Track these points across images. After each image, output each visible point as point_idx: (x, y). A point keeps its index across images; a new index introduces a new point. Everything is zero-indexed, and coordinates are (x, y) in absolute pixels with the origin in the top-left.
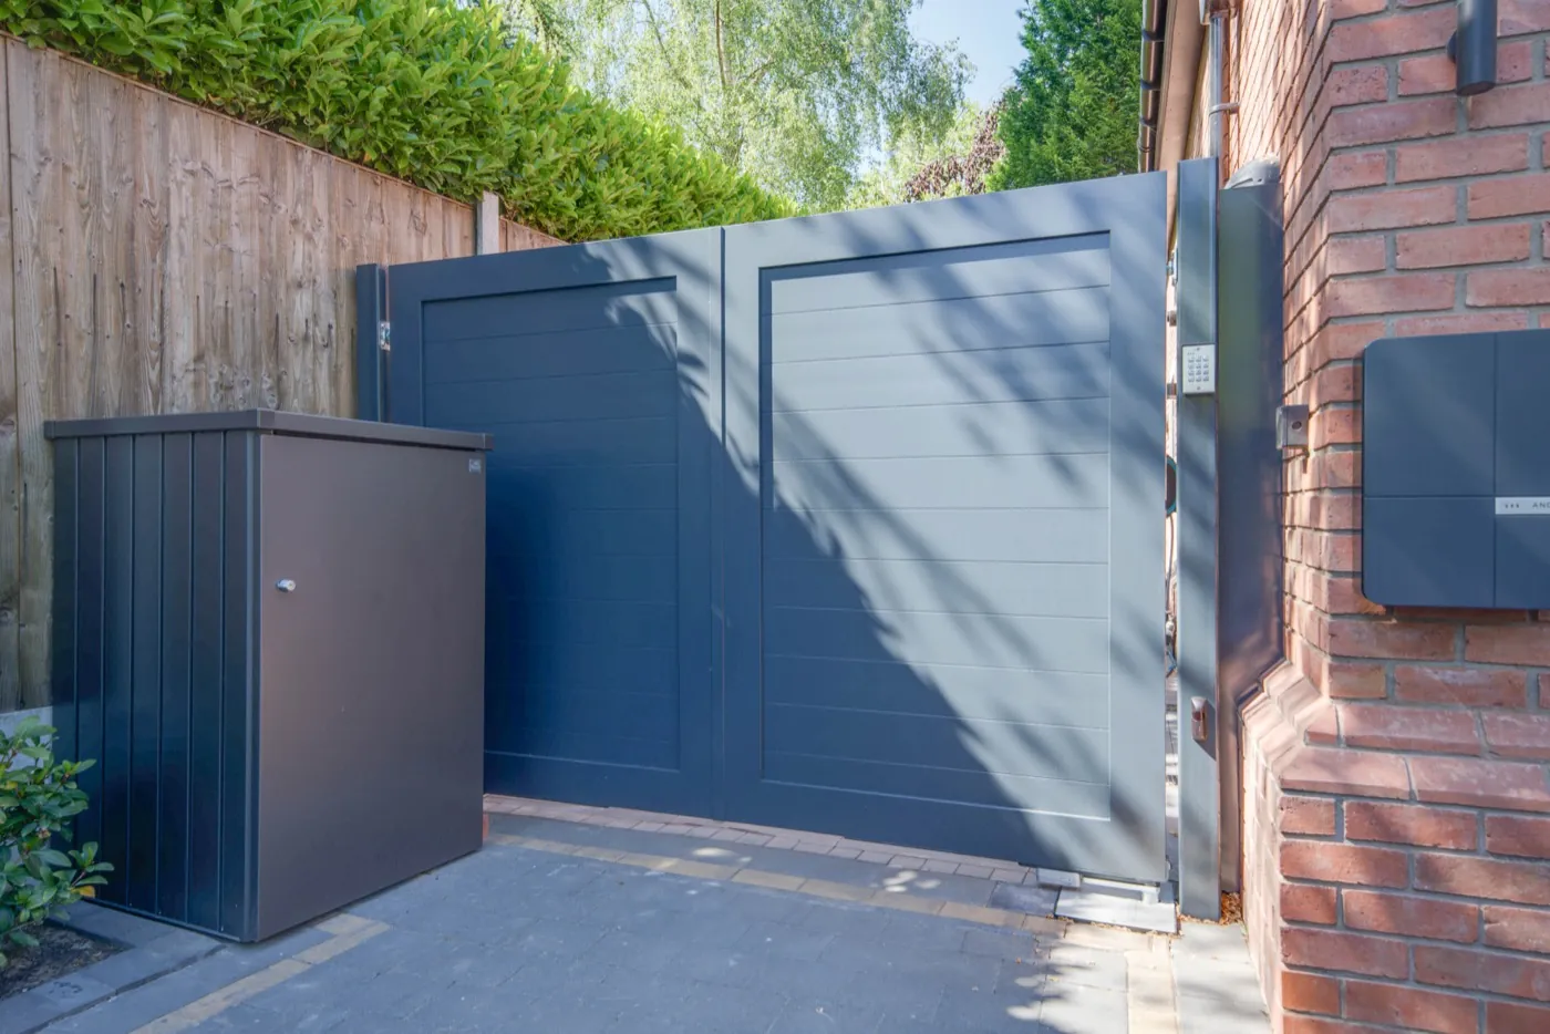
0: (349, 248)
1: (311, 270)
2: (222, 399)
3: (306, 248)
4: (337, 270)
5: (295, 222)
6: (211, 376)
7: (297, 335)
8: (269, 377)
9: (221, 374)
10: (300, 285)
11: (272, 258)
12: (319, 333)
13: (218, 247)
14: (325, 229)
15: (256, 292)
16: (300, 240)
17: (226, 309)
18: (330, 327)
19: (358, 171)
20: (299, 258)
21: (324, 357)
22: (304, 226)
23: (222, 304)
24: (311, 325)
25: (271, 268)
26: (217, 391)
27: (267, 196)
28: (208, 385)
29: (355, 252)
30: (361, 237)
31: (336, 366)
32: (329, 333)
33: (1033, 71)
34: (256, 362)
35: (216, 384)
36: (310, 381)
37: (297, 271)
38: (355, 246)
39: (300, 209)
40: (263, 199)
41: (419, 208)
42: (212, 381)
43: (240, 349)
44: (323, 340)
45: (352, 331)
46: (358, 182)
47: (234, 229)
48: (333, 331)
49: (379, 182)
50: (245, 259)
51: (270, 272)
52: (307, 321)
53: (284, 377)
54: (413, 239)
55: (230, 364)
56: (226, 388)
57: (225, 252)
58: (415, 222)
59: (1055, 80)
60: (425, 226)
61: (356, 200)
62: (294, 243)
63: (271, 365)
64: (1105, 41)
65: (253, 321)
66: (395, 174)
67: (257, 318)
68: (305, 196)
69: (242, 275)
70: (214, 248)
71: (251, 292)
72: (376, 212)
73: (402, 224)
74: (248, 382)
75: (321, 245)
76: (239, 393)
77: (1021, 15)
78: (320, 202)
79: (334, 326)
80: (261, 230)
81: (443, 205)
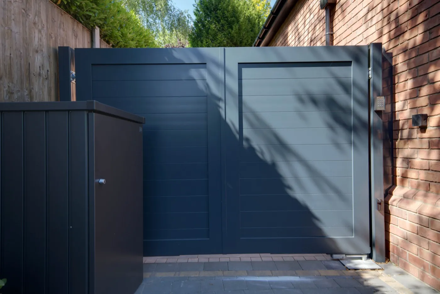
0: (54, 39)
1: (41, 45)
2: (9, 98)
3: (39, 35)
4: (50, 47)
5: (35, 24)
6: (4, 87)
7: (36, 73)
8: (26, 90)
9: (9, 86)
10: (37, 52)
11: (27, 38)
12: (44, 73)
13: (6, 28)
14: (45, 29)
15: (22, 51)
16: (37, 31)
17: (10, 57)
18: (48, 71)
19: (56, 8)
20: (36, 39)
21: (46, 83)
22: (38, 26)
23: (9, 55)
24: (41, 69)
25: (27, 42)
26: (7, 94)
27: (24, 10)
28: (4, 91)
29: (56, 41)
30: (57, 35)
31: (50, 87)
32: (48, 73)
33: (198, 22)
34: (22, 83)
35: (7, 91)
36: (41, 93)
37: (36, 45)
38: (55, 38)
39: (36, 19)
40: (23, 11)
41: (75, 27)
42: (5, 89)
43: (16, 76)
44: (45, 76)
45: (55, 74)
46: (56, 12)
47: (12, 21)
48: (49, 73)
49: (63, 14)
50: (17, 35)
51: (26, 44)
52: (40, 67)
53: (33, 90)
54: (74, 40)
55: (13, 83)
56: (11, 93)
57: (9, 31)
58: (74, 33)
59: (204, 26)
60: (77, 35)
61: (56, 19)
62: (35, 33)
63: (27, 85)
64: (218, 17)
65: (21, 64)
66: (69, 12)
67: (22, 63)
68: (38, 14)
69: (16, 43)
70: (4, 28)
71: (20, 51)
72: (62, 25)
73: (70, 33)
74: (19, 91)
75: (44, 36)
76: (16, 96)
77: (194, 6)
78: (43, 17)
79: (49, 70)
80: (23, 24)
81: (82, 29)
